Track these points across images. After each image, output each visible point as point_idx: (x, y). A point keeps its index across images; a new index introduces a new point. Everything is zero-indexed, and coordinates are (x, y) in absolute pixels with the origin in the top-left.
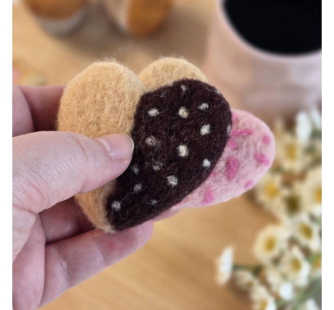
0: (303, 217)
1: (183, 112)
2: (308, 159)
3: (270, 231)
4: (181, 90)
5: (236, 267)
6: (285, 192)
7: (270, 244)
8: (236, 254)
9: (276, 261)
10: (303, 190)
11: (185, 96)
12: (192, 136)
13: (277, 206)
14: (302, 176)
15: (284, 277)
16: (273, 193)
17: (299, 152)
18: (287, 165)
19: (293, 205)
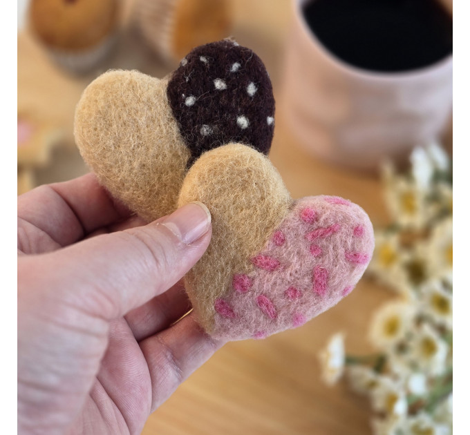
0: (434, 285)
1: (219, 84)
2: (432, 210)
3: (389, 310)
4: (203, 62)
5: (349, 360)
6: (406, 257)
7: (392, 327)
8: (348, 344)
9: (402, 348)
10: (429, 252)
11: (211, 67)
12: (244, 103)
13: (397, 276)
14: (426, 233)
15: (414, 366)
16: (390, 259)
17: (419, 202)
18: (404, 220)
19: (417, 273)
